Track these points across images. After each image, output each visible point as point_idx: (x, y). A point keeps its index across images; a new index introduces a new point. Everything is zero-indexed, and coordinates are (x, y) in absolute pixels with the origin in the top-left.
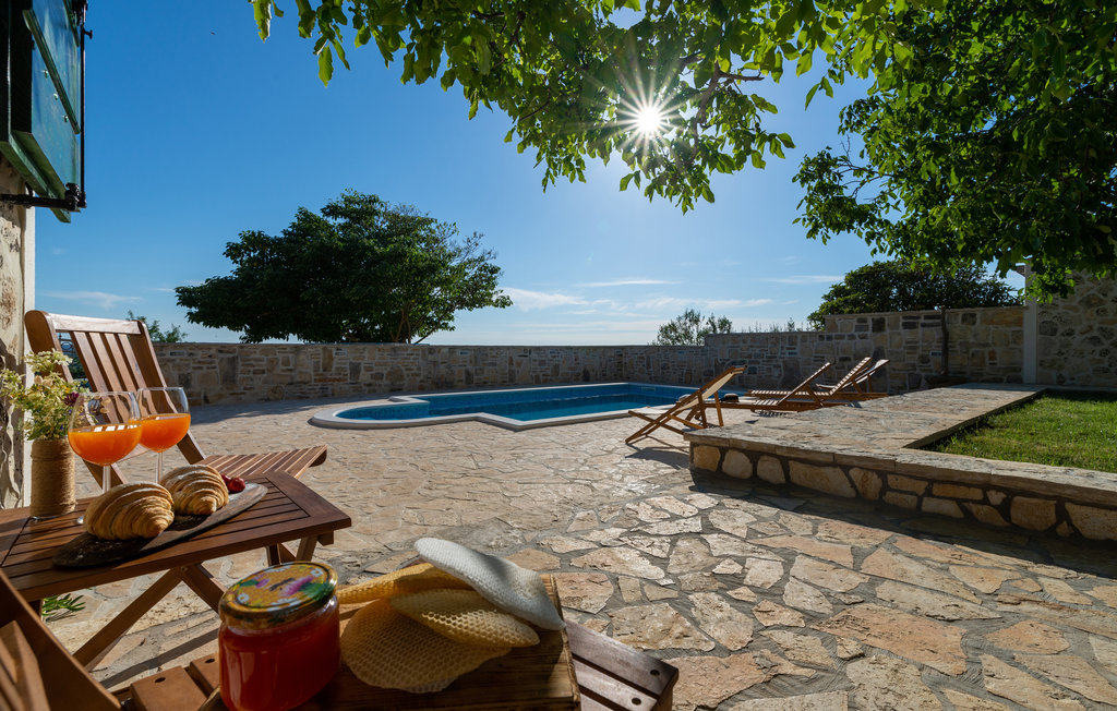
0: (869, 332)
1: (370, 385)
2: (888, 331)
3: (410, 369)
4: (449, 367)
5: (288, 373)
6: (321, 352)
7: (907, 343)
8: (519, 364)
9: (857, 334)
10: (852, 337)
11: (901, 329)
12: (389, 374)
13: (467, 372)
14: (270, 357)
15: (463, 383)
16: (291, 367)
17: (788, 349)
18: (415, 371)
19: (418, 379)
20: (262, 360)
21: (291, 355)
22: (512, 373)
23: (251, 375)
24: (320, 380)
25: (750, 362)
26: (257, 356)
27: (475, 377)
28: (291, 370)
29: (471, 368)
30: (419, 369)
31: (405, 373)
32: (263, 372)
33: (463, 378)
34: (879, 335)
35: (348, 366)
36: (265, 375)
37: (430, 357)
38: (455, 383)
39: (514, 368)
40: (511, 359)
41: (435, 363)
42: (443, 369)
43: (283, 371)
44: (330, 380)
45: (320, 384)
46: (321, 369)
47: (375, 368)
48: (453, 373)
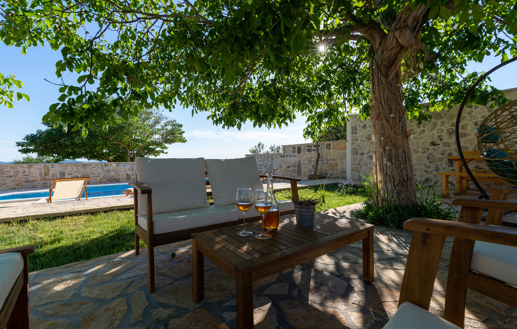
0: (296, 154)
2: (302, 153)
3: (94, 174)
4: (117, 172)
5: (25, 177)
6: (43, 167)
7: (309, 159)
10: (291, 156)
13: (128, 175)
14: (15, 170)
15: (125, 180)
16: (27, 174)
19: (99, 178)
20: (11, 172)
21: (26, 169)
23: (5, 178)
24: (43, 180)
26: (8, 170)
28: (26, 176)
29: (130, 173)
30: (99, 174)
31: (91, 175)
32: (11, 177)
33: (125, 177)
34: (299, 155)
35: (58, 173)
36: (12, 178)
37: (105, 168)
38: (120, 180)
41: (108, 171)
42: (113, 174)
43: (22, 176)
44: (49, 179)
45: (43, 182)
46: (43, 176)
47: (73, 174)
48: (119, 175)
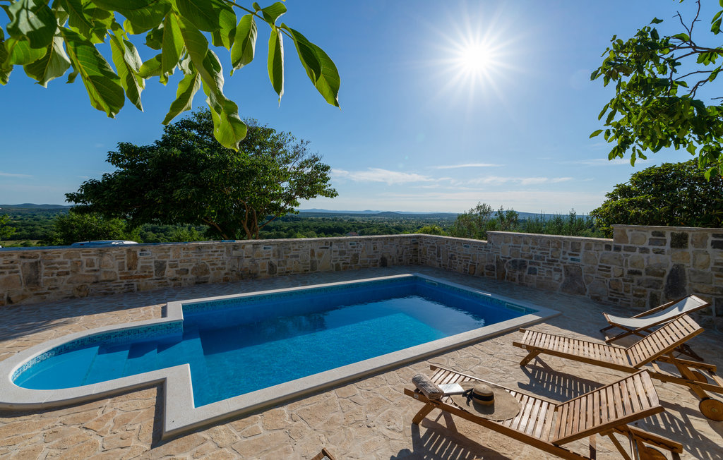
0: (667, 247)
1: (175, 280)
2: (691, 248)
3: (214, 264)
4: (253, 261)
5: (93, 273)
6: (125, 253)
8: (320, 255)
9: (651, 248)
10: (644, 250)
11: (709, 248)
12: (195, 269)
13: (271, 265)
14: (75, 259)
15: (267, 274)
16: (96, 268)
17: (570, 254)
18: (220, 266)
19: (223, 272)
20: (66, 263)
21: (95, 258)
22: (313, 263)
23: (55, 276)
24: (125, 278)
25: (531, 263)
26: (61, 259)
27: (278, 268)
28: (95, 270)
29: (274, 261)
30: (223, 264)
31: (210, 267)
32: (67, 273)
33: (267, 269)
34: (679, 252)
35: (153, 264)
36: (69, 277)
37: (234, 253)
38: (259, 274)
39: (316, 258)
40: (313, 251)
41: (239, 258)
42: (247, 263)
43: (87, 271)
44: (136, 277)
45: (125, 282)
46: (126, 269)
47: (180, 265)
48: (257, 265)
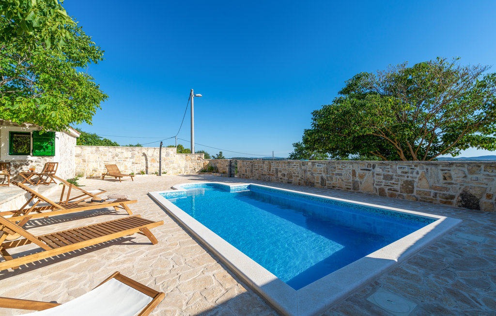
3: (294, 173)
4: (312, 174)
6: (268, 163)
8: (361, 177)
13: (322, 178)
15: (320, 185)
18: (297, 174)
19: (299, 178)
22: (355, 183)
27: (327, 182)
29: (324, 175)
30: (298, 173)
33: (319, 181)
37: (303, 167)
38: (315, 184)
39: (357, 179)
40: (354, 172)
41: (305, 171)
42: (309, 175)
44: (271, 174)
48: (314, 177)
